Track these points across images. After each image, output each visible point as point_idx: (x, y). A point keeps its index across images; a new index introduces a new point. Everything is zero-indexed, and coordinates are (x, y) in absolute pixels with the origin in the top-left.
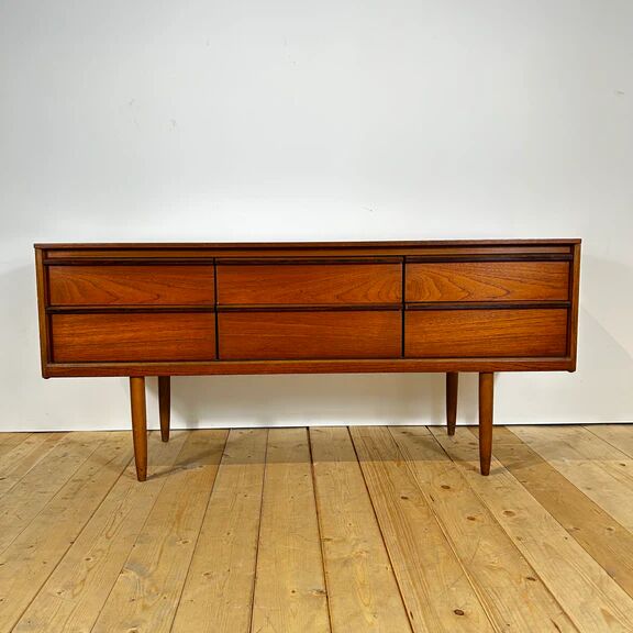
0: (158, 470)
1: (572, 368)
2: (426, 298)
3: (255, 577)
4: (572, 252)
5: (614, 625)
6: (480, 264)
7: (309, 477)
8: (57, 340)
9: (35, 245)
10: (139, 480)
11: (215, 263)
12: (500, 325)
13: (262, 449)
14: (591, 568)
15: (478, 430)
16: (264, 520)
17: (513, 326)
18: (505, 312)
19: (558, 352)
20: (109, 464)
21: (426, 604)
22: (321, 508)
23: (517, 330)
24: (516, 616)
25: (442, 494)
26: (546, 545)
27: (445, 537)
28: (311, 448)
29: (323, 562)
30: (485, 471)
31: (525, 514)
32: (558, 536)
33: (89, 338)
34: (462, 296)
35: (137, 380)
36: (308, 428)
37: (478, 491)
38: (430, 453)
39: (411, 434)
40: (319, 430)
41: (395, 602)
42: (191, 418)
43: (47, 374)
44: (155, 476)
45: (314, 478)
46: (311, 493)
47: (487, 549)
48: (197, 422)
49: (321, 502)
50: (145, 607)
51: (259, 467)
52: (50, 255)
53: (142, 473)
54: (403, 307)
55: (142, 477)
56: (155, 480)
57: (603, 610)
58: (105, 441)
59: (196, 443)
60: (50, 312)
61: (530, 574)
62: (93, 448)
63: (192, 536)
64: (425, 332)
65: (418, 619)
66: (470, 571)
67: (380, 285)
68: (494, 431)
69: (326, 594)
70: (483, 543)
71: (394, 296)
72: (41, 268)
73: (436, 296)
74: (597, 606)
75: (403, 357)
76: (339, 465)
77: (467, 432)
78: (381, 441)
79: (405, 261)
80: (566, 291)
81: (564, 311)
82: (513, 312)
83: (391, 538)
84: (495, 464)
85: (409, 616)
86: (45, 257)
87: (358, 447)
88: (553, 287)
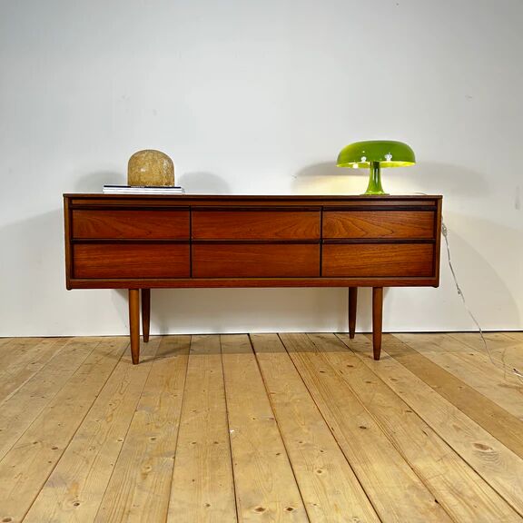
0: (145, 358)
1: (436, 285)
2: (337, 236)
3: (227, 412)
4: (436, 205)
5: (461, 432)
6: (374, 213)
7: (255, 361)
8: (77, 263)
9: (64, 195)
10: (134, 363)
11: (191, 209)
12: (387, 255)
13: (217, 346)
14: (447, 407)
15: (372, 336)
16: (227, 383)
17: (396, 256)
18: (390, 246)
19: (427, 274)
20: (108, 355)
21: (342, 424)
22: (265, 377)
23: (399, 258)
24: (399, 428)
25: (348, 370)
26: (419, 396)
27: (351, 392)
28: (252, 345)
29: (271, 405)
30: (377, 357)
31: (405, 380)
32: (427, 391)
33: (100, 262)
34: (361, 234)
35: (134, 292)
36: (248, 334)
37: (372, 368)
38: (337, 348)
39: (322, 338)
40: (256, 335)
41: (322, 423)
42: (163, 328)
43: (70, 287)
44: (144, 361)
45: (258, 362)
46: (257, 370)
47: (379, 397)
48: (167, 330)
49: (265, 374)
50: (157, 427)
51: (217, 357)
52: (74, 202)
53: (136, 358)
54: (322, 242)
55: (135, 361)
56: (145, 364)
57: (454, 426)
58: (101, 342)
59: (169, 343)
60: (73, 242)
61: (409, 409)
62: (94, 346)
63: (179, 393)
64: (336, 260)
65: (337, 431)
66: (369, 408)
67: (305, 226)
68: (383, 336)
69: (275, 420)
70: (377, 394)
71: (315, 234)
72: (67, 211)
73: (344, 235)
74: (451, 423)
75: (321, 276)
76: (274, 355)
77: (363, 337)
78: (303, 342)
79: (323, 209)
80: (431, 232)
81: (431, 245)
82: (396, 246)
83: (315, 392)
84: (383, 354)
85: (331, 430)
86: (70, 203)
87: (286, 345)
88: (425, 229)
